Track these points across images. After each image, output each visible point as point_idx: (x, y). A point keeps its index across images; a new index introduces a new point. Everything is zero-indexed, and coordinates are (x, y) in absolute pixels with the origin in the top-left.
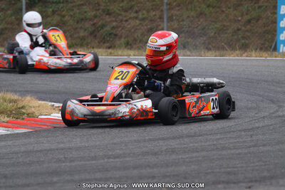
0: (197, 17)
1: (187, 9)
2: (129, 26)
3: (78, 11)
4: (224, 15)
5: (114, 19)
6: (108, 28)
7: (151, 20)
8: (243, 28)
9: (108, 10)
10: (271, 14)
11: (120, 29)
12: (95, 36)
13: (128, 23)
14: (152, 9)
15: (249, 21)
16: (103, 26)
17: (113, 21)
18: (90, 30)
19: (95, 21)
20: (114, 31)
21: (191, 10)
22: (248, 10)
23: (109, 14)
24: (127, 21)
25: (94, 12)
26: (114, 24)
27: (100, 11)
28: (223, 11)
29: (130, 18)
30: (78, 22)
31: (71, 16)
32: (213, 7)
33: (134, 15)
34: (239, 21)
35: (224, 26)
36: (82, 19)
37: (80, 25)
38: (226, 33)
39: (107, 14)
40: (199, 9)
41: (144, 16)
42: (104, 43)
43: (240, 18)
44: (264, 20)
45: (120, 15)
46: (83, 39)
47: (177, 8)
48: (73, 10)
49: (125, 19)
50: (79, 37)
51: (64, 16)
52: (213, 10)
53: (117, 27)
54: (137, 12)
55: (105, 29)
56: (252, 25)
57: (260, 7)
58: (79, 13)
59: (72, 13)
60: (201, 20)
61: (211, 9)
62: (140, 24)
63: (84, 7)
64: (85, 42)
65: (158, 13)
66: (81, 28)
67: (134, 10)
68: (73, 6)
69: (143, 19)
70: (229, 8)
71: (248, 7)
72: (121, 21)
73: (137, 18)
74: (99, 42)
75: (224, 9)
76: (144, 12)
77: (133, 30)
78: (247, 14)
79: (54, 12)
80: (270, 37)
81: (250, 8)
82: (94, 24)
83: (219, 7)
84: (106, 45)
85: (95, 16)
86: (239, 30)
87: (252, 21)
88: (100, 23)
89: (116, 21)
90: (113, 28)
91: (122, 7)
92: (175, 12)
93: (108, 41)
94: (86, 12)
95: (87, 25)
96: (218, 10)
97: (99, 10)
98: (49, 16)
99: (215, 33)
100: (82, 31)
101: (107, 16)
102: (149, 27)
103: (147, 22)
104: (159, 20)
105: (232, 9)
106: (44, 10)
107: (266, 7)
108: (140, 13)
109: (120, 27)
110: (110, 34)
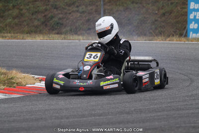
0: (124, 11)
1: (116, 5)
2: (72, 18)
3: (32, 6)
4: (144, 9)
5: (60, 12)
6: (56, 19)
7: (89, 13)
8: (159, 19)
9: (56, 5)
10: (181, 8)
11: (65, 19)
12: (46, 25)
13: (71, 15)
14: (90, 5)
15: (164, 14)
16: (52, 18)
17: (59, 14)
18: (42, 20)
19: (46, 14)
20: (60, 21)
21: (120, 5)
22: (163, 6)
23: (56, 8)
24: (70, 13)
25: (45, 7)
26: (61, 16)
27: (50, 6)
28: (144, 7)
29: (73, 11)
30: (32, 14)
31: (27, 9)
32: (137, 3)
33: (75, 9)
34: (156, 14)
35: (145, 17)
36: (36, 12)
37: (34, 17)
38: (146, 23)
39: (55, 8)
40: (125, 5)
41: (83, 10)
42: (53, 30)
43: (157, 12)
44: (175, 13)
45: (65, 9)
46: (37, 27)
47: (108, 4)
48: (28, 5)
49: (69, 12)
50: (34, 26)
51: (22, 10)
52: (136, 6)
53: (63, 18)
54: (77, 7)
55: (54, 19)
56: (166, 17)
57: (172, 3)
58: (34, 7)
59: (28, 7)
60: (127, 13)
61: (135, 4)
62: (80, 16)
63: (37, 3)
64: (38, 29)
65: (94, 8)
66: (35, 19)
67: (76, 6)
68: (28, 2)
69: (83, 12)
70: (149, 4)
71: (163, 3)
72: (66, 13)
73: (78, 11)
74: (49, 30)
75: (145, 5)
76: (84, 7)
77: (75, 21)
78: (162, 9)
79: (14, 6)
80: (180, 26)
81: (165, 4)
82: (45, 16)
83: (141, 3)
84: (54, 32)
85: (46, 10)
86: (156, 21)
87: (166, 14)
88: (49, 15)
89: (62, 14)
90: (60, 19)
91: (66, 3)
92: (106, 7)
93: (56, 29)
94: (38, 7)
95: (40, 16)
96: (140, 5)
97: (48, 5)
98: (10, 10)
99: (138, 23)
100: (36, 21)
101: (55, 10)
102: (87, 18)
103: (86, 14)
104: (94, 13)
105: (150, 5)
106: (6, 4)
107: (177, 3)
108: (80, 8)
109: (65, 18)
110: (58, 23)
